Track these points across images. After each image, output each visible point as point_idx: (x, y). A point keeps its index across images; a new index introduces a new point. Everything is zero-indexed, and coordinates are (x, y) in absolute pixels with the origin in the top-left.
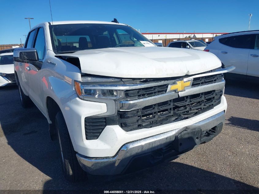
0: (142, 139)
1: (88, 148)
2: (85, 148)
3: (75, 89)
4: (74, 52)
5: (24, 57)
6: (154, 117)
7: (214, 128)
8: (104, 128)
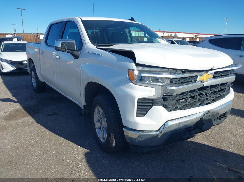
0: (179, 118)
1: (138, 123)
2: (135, 123)
3: (129, 75)
4: (112, 46)
5: (65, 47)
6: (186, 101)
7: (225, 114)
8: (151, 108)
